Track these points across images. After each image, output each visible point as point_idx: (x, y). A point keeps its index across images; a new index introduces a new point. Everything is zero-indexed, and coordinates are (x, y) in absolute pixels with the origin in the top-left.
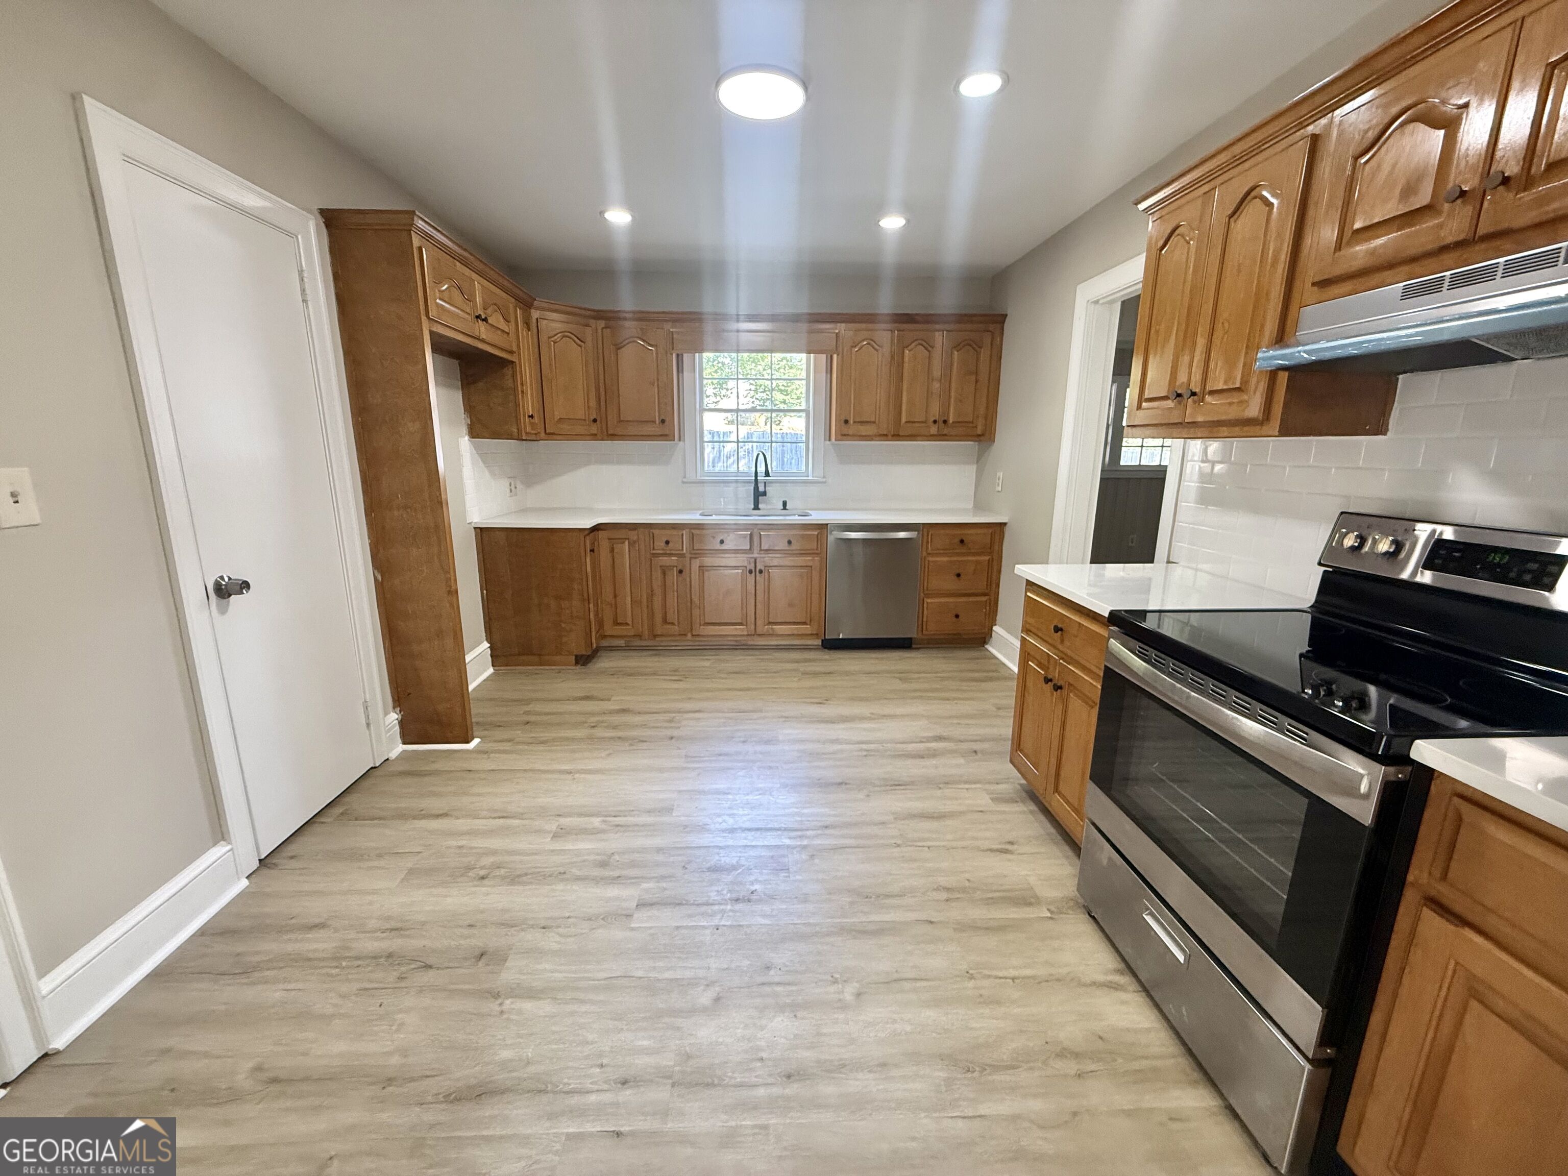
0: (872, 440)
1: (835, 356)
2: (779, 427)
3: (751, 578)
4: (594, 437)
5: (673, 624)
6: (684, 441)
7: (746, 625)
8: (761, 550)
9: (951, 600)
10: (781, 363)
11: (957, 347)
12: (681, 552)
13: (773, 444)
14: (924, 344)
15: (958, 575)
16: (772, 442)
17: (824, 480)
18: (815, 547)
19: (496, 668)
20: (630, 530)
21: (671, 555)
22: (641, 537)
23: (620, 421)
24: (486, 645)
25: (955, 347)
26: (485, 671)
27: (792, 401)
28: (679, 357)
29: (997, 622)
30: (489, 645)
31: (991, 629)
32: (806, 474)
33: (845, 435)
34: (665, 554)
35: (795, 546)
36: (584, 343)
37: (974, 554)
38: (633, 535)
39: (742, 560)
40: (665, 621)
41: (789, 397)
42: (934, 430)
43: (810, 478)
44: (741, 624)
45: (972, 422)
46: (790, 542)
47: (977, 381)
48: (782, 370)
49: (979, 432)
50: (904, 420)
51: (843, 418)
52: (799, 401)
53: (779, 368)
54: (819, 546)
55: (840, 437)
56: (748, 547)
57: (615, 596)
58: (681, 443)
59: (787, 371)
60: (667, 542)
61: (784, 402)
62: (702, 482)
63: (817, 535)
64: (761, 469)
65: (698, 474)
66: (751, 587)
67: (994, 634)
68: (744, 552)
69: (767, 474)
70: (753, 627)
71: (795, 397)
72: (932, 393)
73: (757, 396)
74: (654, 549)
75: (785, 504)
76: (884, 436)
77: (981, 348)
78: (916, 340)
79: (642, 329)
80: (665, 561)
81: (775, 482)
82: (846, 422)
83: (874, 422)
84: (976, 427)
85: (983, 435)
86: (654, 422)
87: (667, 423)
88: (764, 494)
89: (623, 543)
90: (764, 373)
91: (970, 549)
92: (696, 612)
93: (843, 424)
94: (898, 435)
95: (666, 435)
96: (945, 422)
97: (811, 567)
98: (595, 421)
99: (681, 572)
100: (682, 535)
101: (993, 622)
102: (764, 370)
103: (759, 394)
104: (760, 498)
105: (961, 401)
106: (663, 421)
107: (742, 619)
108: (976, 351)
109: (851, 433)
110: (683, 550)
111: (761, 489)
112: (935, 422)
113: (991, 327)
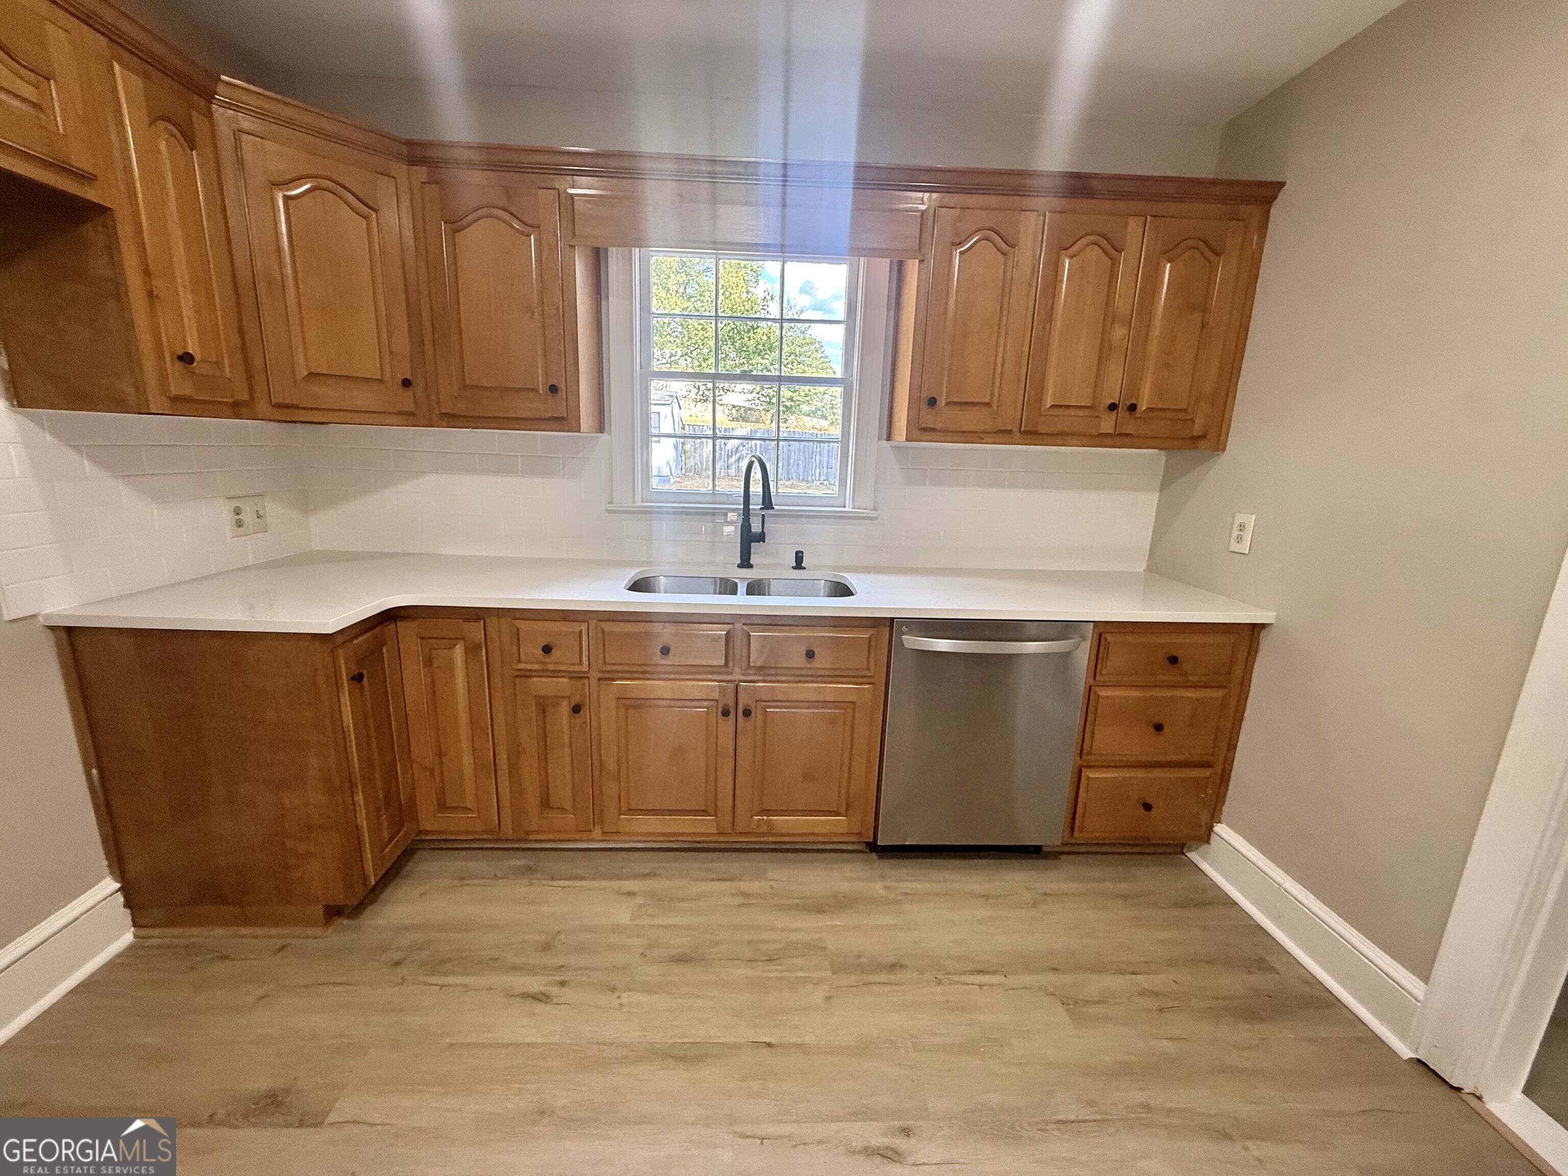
0: (980, 440)
1: (913, 268)
2: (785, 425)
3: (726, 727)
4: (410, 418)
5: (563, 810)
6: (610, 433)
7: (715, 816)
8: (749, 667)
9: (1140, 774)
10: (789, 358)
11: (1168, 253)
12: (578, 668)
13: (781, 443)
14: (1104, 243)
15: (1159, 728)
16: (778, 440)
17: (874, 514)
18: (865, 666)
19: (143, 932)
20: (466, 620)
21: (556, 674)
22: (493, 634)
23: (466, 387)
24: (110, 885)
25: (1164, 252)
26: (118, 937)
27: (799, 398)
28: (598, 258)
29: (1223, 817)
30: (118, 885)
31: (1211, 829)
32: (841, 503)
33: (924, 430)
34: (545, 673)
35: (822, 661)
36: (375, 210)
37: (1196, 686)
38: (475, 631)
39: (708, 687)
40: (546, 803)
41: (796, 394)
42: (1107, 424)
43: (846, 509)
44: (704, 812)
45: (1185, 410)
46: (810, 654)
47: (1204, 325)
48: (790, 366)
49: (1197, 430)
50: (1049, 402)
51: (925, 394)
52: (807, 399)
53: (787, 364)
54: (872, 662)
55: (916, 433)
56: (723, 662)
57: (440, 755)
58: (604, 437)
59: (795, 367)
60: (547, 649)
61: (791, 399)
62: (647, 513)
63: (870, 638)
64: (756, 488)
65: (638, 497)
66: (726, 740)
67: (1213, 838)
68: (712, 669)
69: (767, 502)
70: (728, 818)
71: (802, 394)
72: (1110, 346)
73: (763, 393)
74: (519, 661)
75: (799, 558)
76: (1003, 435)
77: (1218, 255)
78: (1087, 234)
79: (506, 189)
80: (543, 686)
81: (784, 516)
82: (932, 402)
83: (988, 405)
84: (1193, 420)
85: (1204, 436)
86: (536, 390)
87: (562, 393)
88: (761, 538)
89: (452, 647)
90: (772, 368)
91: (1186, 675)
92: (610, 788)
93: (924, 406)
94: (1036, 433)
95: (563, 419)
96: (1133, 408)
97: (854, 703)
98: (406, 383)
99: (576, 709)
100: (581, 632)
101: (1215, 816)
102: (772, 364)
103: (766, 390)
104: (753, 544)
105: (1167, 365)
106: (553, 389)
107: (706, 805)
108: (1209, 262)
109: (938, 426)
110: (581, 663)
111: (756, 528)
112: (1113, 407)
113: (1245, 210)
